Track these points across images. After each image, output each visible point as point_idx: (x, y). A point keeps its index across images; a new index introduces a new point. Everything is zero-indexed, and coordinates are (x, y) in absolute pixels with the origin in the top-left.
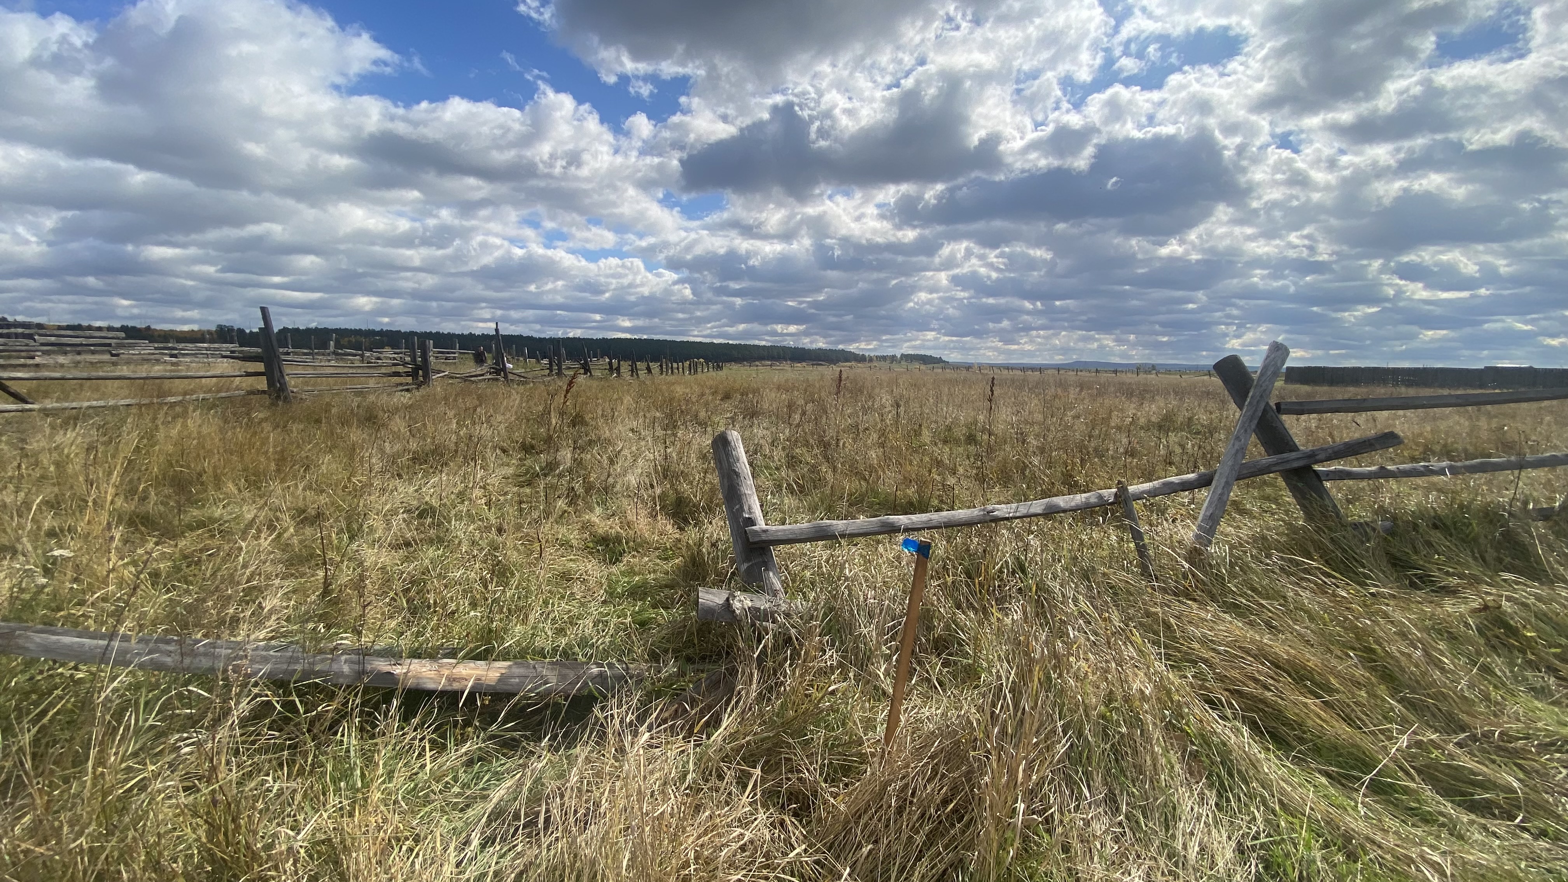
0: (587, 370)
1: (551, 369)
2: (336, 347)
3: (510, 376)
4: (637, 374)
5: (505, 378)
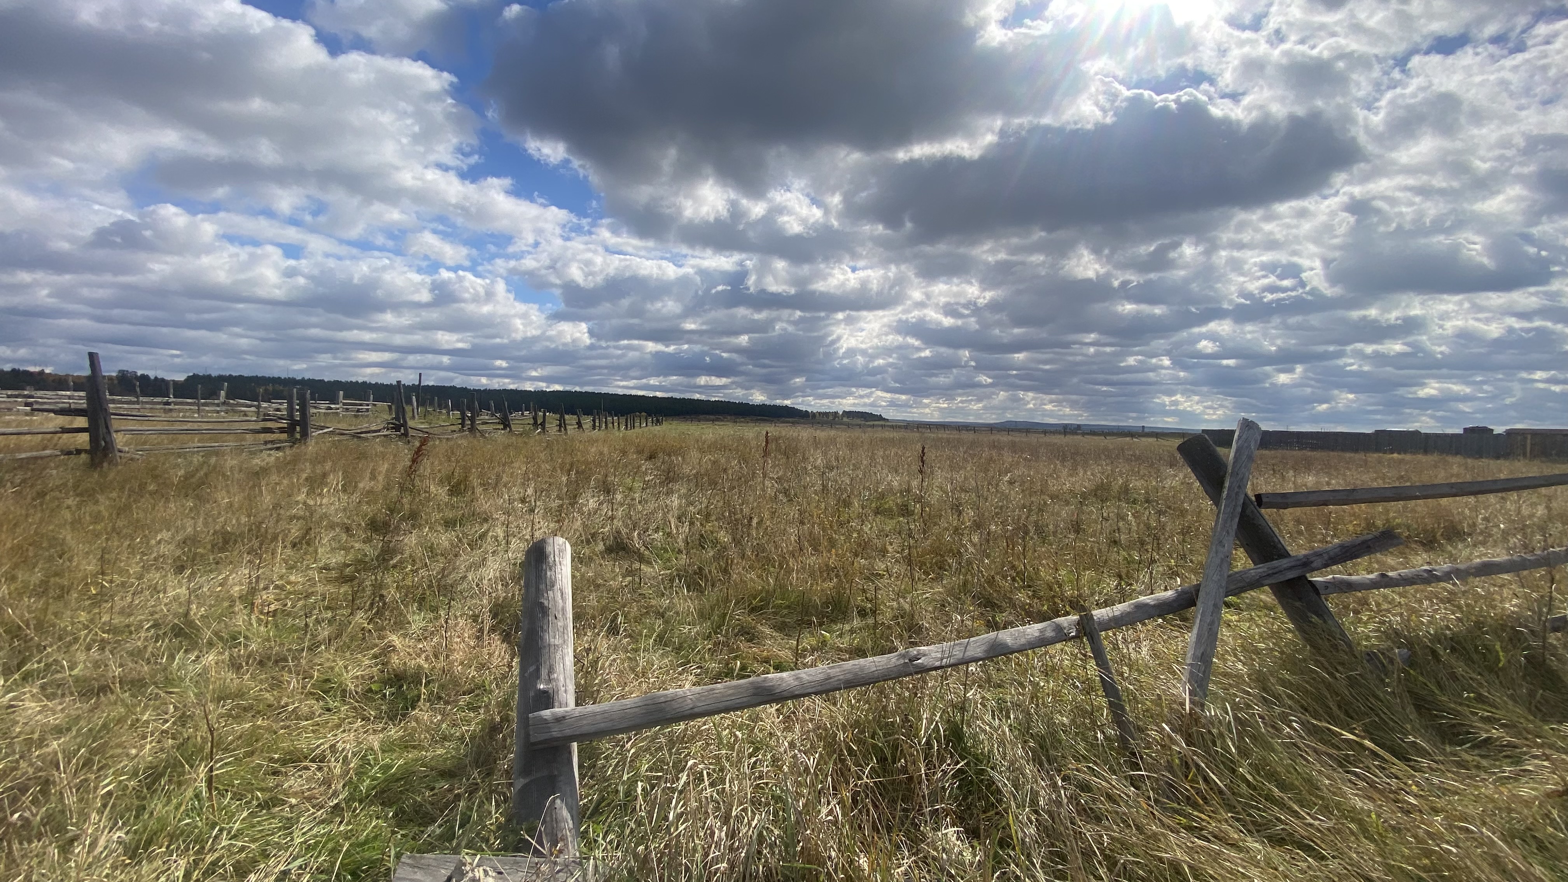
0: (506, 424)
1: (463, 424)
2: (228, 397)
3: (411, 432)
4: (565, 429)
5: (406, 434)
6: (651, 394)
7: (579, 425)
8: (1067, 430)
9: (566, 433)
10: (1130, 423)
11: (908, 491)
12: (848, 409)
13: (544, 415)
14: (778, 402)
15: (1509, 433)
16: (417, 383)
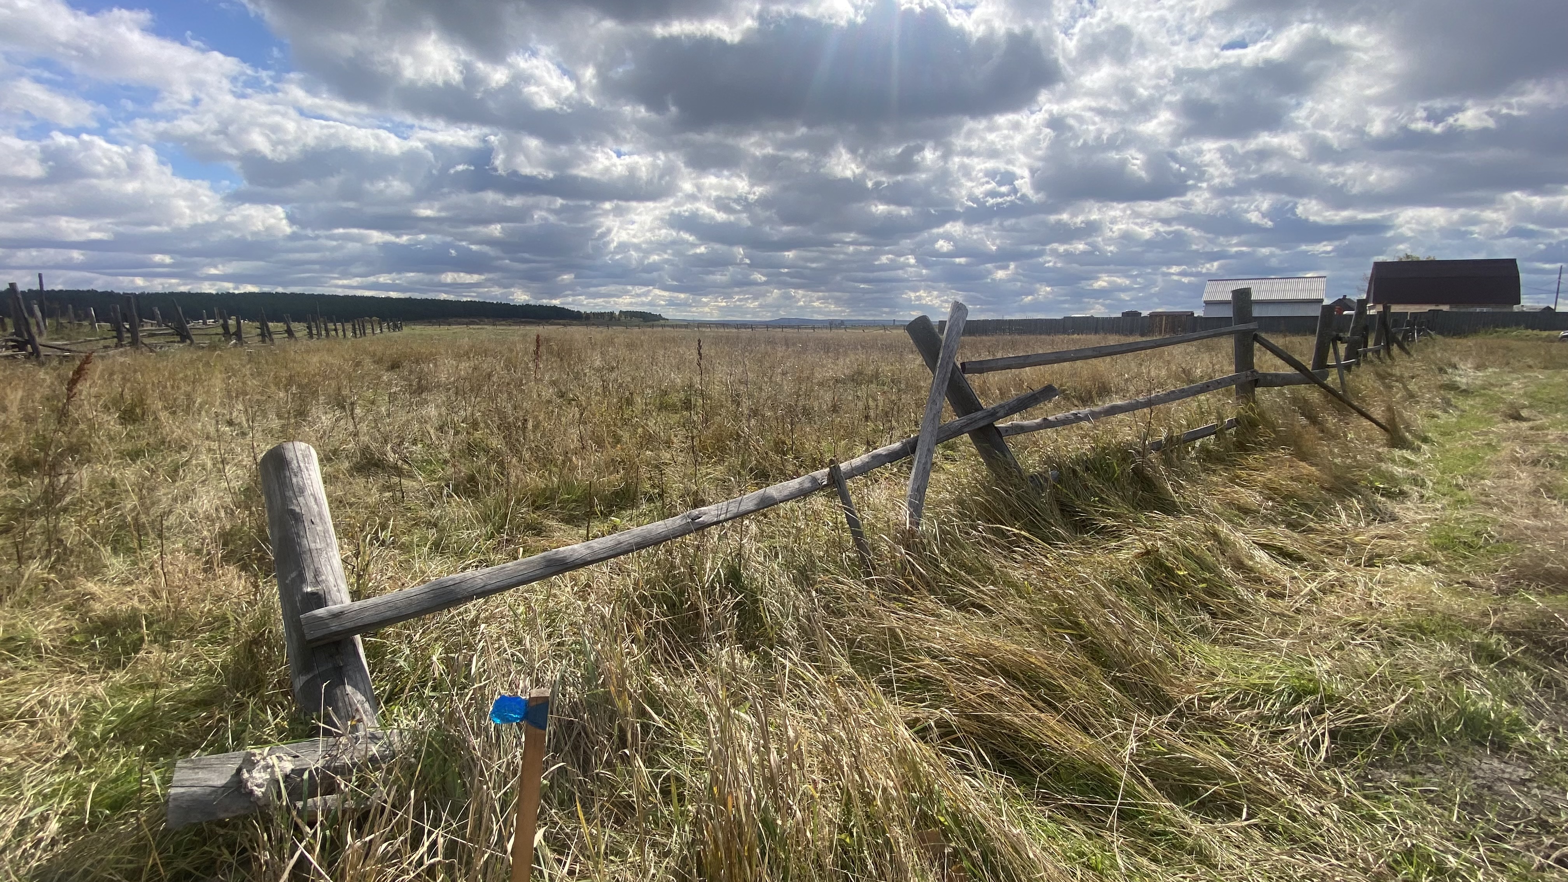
0: (185, 336)
1: (119, 338)
3: (44, 351)
4: (272, 340)
5: (36, 353)
6: (382, 295)
7: (290, 332)
8: (832, 325)
9: (273, 344)
10: (884, 317)
11: (691, 386)
12: (624, 309)
13: (238, 323)
14: (545, 302)
15: (1153, 316)
16: (36, 287)
